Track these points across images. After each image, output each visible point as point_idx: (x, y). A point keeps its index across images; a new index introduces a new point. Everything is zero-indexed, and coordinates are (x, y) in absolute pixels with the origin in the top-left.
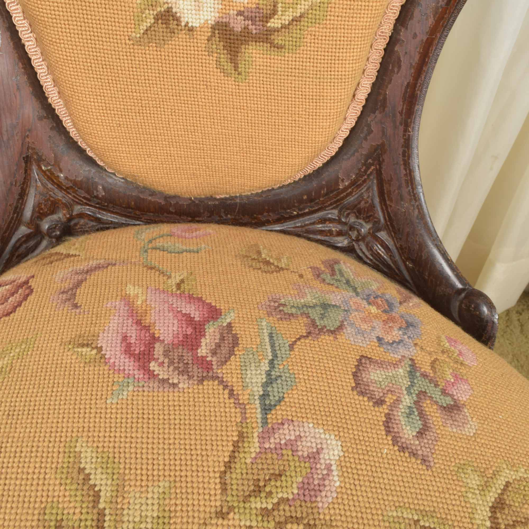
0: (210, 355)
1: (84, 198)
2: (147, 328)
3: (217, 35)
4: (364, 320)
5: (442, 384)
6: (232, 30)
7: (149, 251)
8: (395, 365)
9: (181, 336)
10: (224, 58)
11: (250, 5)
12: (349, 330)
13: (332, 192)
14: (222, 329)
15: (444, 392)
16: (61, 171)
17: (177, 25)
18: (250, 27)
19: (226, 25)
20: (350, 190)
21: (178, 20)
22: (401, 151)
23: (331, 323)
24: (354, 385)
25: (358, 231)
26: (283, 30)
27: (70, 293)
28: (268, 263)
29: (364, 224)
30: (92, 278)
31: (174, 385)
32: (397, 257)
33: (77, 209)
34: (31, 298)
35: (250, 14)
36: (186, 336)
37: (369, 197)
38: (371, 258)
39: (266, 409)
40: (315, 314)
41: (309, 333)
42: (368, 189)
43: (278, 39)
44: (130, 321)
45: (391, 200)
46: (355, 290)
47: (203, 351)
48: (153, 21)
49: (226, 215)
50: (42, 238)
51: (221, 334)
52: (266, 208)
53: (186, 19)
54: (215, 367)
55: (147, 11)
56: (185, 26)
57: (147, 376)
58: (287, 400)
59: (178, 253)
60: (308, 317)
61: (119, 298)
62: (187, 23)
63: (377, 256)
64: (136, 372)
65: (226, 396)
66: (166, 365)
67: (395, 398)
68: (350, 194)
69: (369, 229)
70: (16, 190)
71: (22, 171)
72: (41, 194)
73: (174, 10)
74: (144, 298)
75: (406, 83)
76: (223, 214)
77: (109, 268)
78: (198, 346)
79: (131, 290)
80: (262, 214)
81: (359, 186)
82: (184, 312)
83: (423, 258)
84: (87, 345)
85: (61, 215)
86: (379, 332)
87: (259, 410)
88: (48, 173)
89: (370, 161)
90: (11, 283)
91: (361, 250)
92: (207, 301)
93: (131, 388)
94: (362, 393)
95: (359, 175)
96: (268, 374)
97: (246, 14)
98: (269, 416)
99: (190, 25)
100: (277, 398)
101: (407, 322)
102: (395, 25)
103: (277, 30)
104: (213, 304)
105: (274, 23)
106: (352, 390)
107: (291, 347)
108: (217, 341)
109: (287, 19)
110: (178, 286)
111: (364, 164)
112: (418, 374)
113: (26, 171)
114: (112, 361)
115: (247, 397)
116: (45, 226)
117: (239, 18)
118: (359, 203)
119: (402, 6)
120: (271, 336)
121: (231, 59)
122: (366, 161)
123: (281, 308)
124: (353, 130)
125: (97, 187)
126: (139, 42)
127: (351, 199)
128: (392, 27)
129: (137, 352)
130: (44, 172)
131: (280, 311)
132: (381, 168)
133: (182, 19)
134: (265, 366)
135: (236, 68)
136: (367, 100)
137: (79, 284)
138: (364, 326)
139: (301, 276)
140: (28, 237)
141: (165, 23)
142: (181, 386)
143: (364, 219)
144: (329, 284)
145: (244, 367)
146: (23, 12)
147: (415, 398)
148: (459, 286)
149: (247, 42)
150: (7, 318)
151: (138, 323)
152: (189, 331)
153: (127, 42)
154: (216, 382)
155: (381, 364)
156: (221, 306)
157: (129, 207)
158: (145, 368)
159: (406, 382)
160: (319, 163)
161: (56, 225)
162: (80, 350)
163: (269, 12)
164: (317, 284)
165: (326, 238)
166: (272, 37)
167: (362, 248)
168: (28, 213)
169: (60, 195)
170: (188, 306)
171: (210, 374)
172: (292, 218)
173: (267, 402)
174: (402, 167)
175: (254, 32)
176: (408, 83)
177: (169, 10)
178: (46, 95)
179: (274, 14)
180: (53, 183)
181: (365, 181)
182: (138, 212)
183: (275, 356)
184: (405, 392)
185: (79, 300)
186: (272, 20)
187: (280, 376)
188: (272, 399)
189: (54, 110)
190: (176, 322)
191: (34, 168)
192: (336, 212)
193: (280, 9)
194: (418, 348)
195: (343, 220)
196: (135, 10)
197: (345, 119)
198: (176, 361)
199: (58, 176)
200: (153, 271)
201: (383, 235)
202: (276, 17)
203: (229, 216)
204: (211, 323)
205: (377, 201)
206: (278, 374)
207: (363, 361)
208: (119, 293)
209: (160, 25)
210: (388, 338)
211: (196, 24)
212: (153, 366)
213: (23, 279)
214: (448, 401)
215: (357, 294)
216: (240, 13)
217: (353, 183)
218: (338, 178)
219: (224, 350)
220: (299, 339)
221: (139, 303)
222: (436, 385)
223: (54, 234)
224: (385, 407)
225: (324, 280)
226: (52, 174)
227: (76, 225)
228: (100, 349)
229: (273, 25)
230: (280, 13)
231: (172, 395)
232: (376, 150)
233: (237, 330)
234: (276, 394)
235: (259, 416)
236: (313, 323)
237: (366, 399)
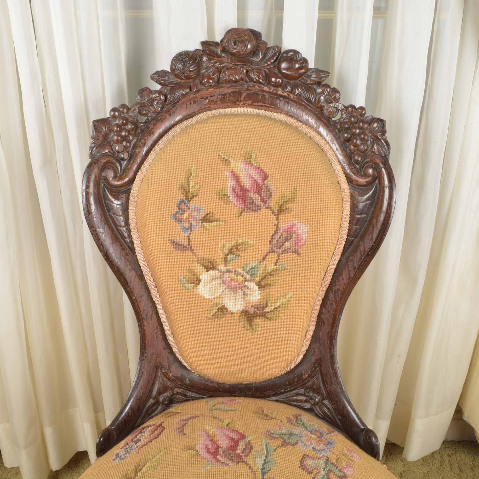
0: (241, 453)
1: (180, 385)
2: (215, 443)
3: (243, 315)
4: (308, 440)
5: (340, 468)
6: (249, 313)
7: (214, 410)
8: (320, 459)
9: (229, 446)
10: (246, 323)
11: (257, 303)
12: (300, 444)
13: (300, 380)
14: (246, 443)
15: (340, 471)
16: (171, 372)
17: (227, 312)
18: (257, 311)
19: (247, 311)
20: (308, 379)
21: (227, 310)
22: (329, 361)
23: (292, 441)
24: (300, 465)
25: (315, 400)
26: (271, 312)
27: (181, 429)
28: (267, 416)
29: (317, 396)
30: (190, 422)
31: (227, 464)
32: (334, 414)
33: (176, 390)
34: (164, 431)
35: (257, 307)
36: (231, 446)
37: (317, 383)
38: (322, 414)
39: (264, 473)
40: (286, 438)
41: (282, 445)
42: (317, 379)
43: (269, 316)
44: (208, 440)
45: (328, 385)
46: (306, 428)
47: (238, 451)
48: (216, 311)
49: (248, 392)
50: (159, 405)
51: (246, 445)
52: (268, 388)
53: (230, 309)
54: (243, 458)
55: (214, 307)
56: (230, 312)
57: (216, 461)
58: (272, 470)
59: (226, 411)
60: (283, 438)
61: (202, 430)
62: (231, 311)
63: (324, 412)
64: (212, 459)
65: (248, 468)
66: (224, 457)
67: (317, 471)
68: (309, 381)
69: (320, 399)
70: (151, 382)
71: (154, 373)
72: (161, 384)
73: (225, 306)
74: (213, 430)
75: (327, 331)
76: (246, 392)
77: (197, 418)
78: (237, 449)
79: (207, 427)
80: (266, 391)
81: (313, 377)
82: (230, 436)
83: (345, 413)
84: (192, 449)
85: (168, 393)
86: (314, 445)
87: (261, 474)
88: (165, 373)
89: (316, 365)
90: (153, 425)
91: (317, 410)
92: (240, 432)
93: (210, 465)
94: (303, 469)
95: (312, 372)
96: (265, 460)
97: (255, 307)
98: (265, 476)
99: (232, 311)
100: (268, 470)
101: (328, 442)
102: (321, 306)
103: (269, 312)
104: (242, 433)
105: (267, 310)
106: (299, 467)
107: (275, 450)
108: (244, 448)
109: (272, 308)
110: (227, 425)
111: (314, 367)
112: (329, 463)
113: (156, 372)
114: (202, 455)
115: (256, 469)
116: (161, 399)
117: (252, 308)
118: (313, 386)
119: (323, 299)
120: (266, 446)
121: (249, 324)
122: (314, 365)
123: (271, 435)
124: (307, 351)
125: (186, 379)
126: (210, 319)
127: (310, 384)
128: (319, 307)
129: (212, 452)
130: (163, 373)
131: (271, 436)
132: (321, 369)
133: (229, 309)
134: (263, 457)
135: (251, 327)
136: (312, 337)
137: (184, 425)
138: (307, 443)
139: (281, 421)
140: (153, 404)
141: (222, 311)
142: (230, 464)
143: (317, 394)
144: (294, 425)
145: (255, 458)
146: (163, 307)
147: (326, 472)
148: (363, 427)
149: (256, 317)
150: (156, 440)
151: (212, 440)
152: (233, 444)
153: (206, 319)
154: (244, 463)
155: (313, 458)
156: (246, 434)
157: (200, 389)
158: (215, 457)
159: (324, 466)
160: (292, 366)
161: (166, 398)
162: (189, 451)
163: (264, 306)
164: (288, 425)
165: (300, 404)
166: (267, 315)
167: (317, 409)
168: (154, 393)
169: (169, 383)
170: (232, 434)
171: (241, 460)
172: (281, 393)
173: (264, 471)
174: (331, 368)
175: (259, 313)
176: (329, 331)
177: (223, 306)
178: (167, 338)
179: (267, 306)
180: (167, 378)
181: (315, 375)
182: (204, 391)
183: (268, 454)
184: (322, 470)
185: (185, 431)
186: (266, 309)
187: (269, 461)
188: (266, 470)
189: (170, 345)
190: (227, 440)
191: (159, 371)
192: (303, 390)
193: (269, 304)
194: (331, 453)
195: (307, 394)
196: (210, 307)
197: (303, 346)
198: (228, 455)
199: (169, 375)
200: (216, 419)
201: (326, 402)
202: (268, 307)
203: (250, 393)
204: (241, 441)
205: (321, 384)
206: (269, 460)
207: (305, 456)
208: (202, 429)
209: (220, 312)
210: (318, 448)
211: (234, 311)
212: (219, 457)
213: (159, 424)
214: (342, 474)
215: (307, 429)
216: (253, 306)
217: (310, 376)
218: (303, 373)
219: (247, 451)
220: (278, 447)
221: (211, 432)
222: (337, 468)
223: (165, 403)
224: (312, 474)
225: (292, 423)
226: (167, 374)
227: (175, 398)
228: (197, 451)
229: (266, 310)
230: (269, 306)
231: (227, 468)
232: (318, 360)
233: (252, 443)
234: (268, 468)
235: (261, 476)
236: (285, 441)
237: (304, 471)
